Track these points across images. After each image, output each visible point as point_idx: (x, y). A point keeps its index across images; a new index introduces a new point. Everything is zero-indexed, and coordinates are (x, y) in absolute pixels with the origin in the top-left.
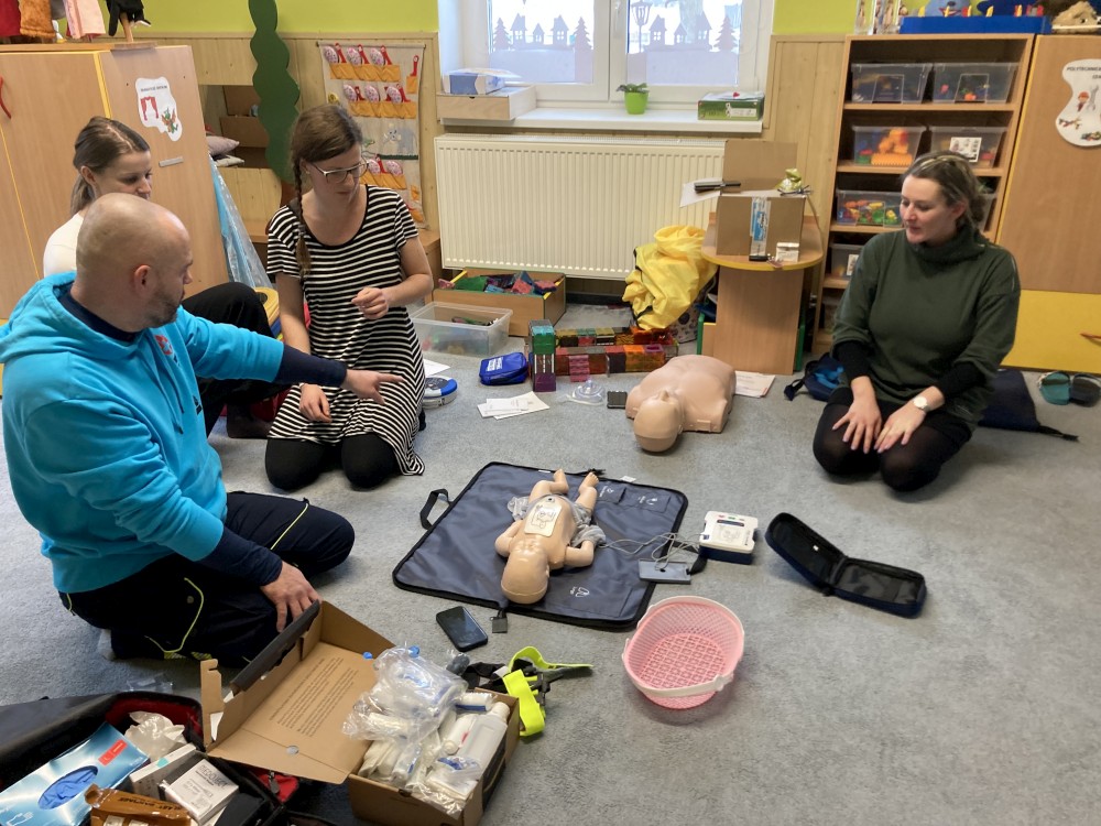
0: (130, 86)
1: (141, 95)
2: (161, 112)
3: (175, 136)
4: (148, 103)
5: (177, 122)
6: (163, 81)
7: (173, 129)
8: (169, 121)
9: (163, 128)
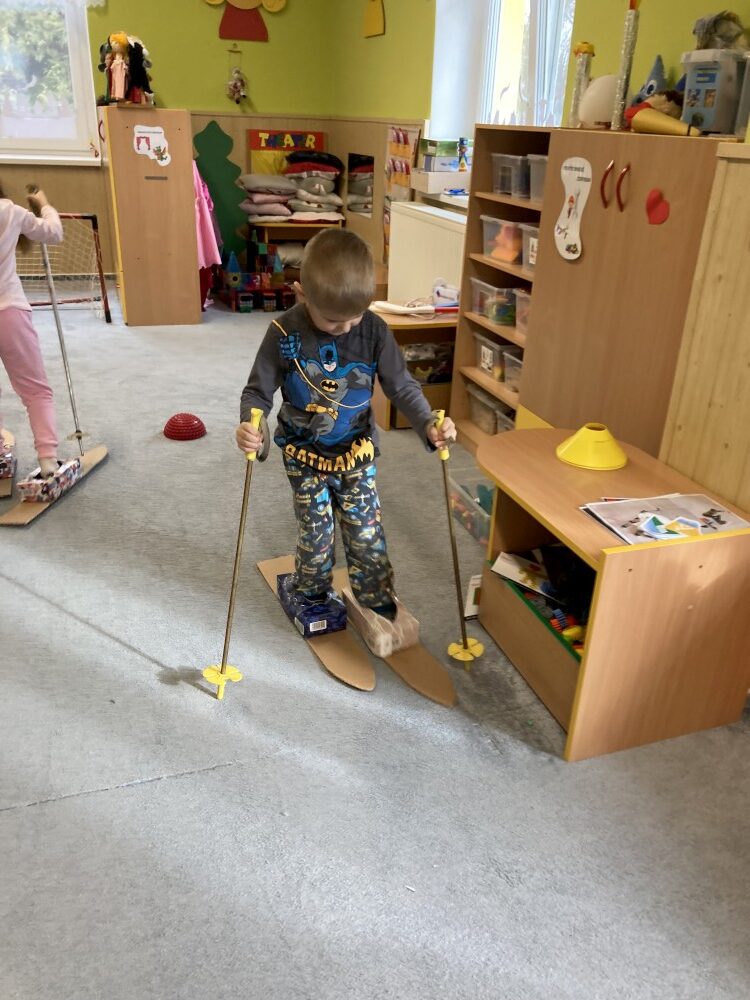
0: (129, 129)
1: (137, 135)
2: (154, 146)
3: (163, 163)
4: (143, 141)
5: (167, 154)
6: (158, 129)
7: (162, 159)
8: (160, 153)
9: (153, 156)
